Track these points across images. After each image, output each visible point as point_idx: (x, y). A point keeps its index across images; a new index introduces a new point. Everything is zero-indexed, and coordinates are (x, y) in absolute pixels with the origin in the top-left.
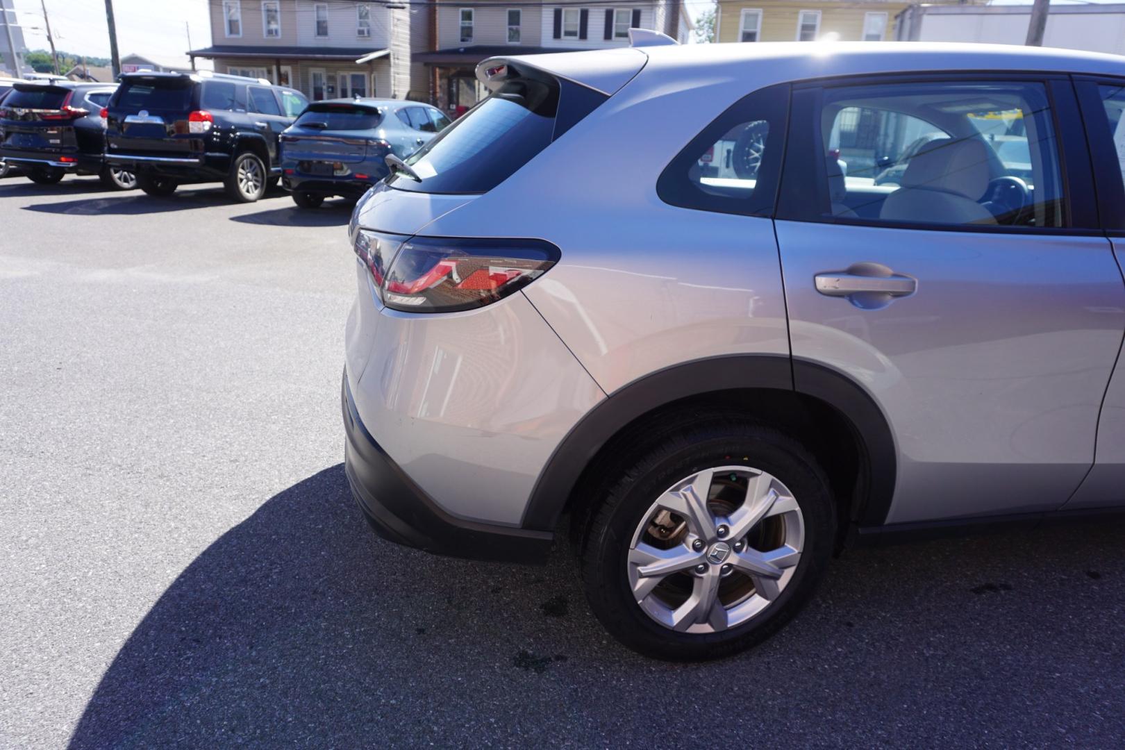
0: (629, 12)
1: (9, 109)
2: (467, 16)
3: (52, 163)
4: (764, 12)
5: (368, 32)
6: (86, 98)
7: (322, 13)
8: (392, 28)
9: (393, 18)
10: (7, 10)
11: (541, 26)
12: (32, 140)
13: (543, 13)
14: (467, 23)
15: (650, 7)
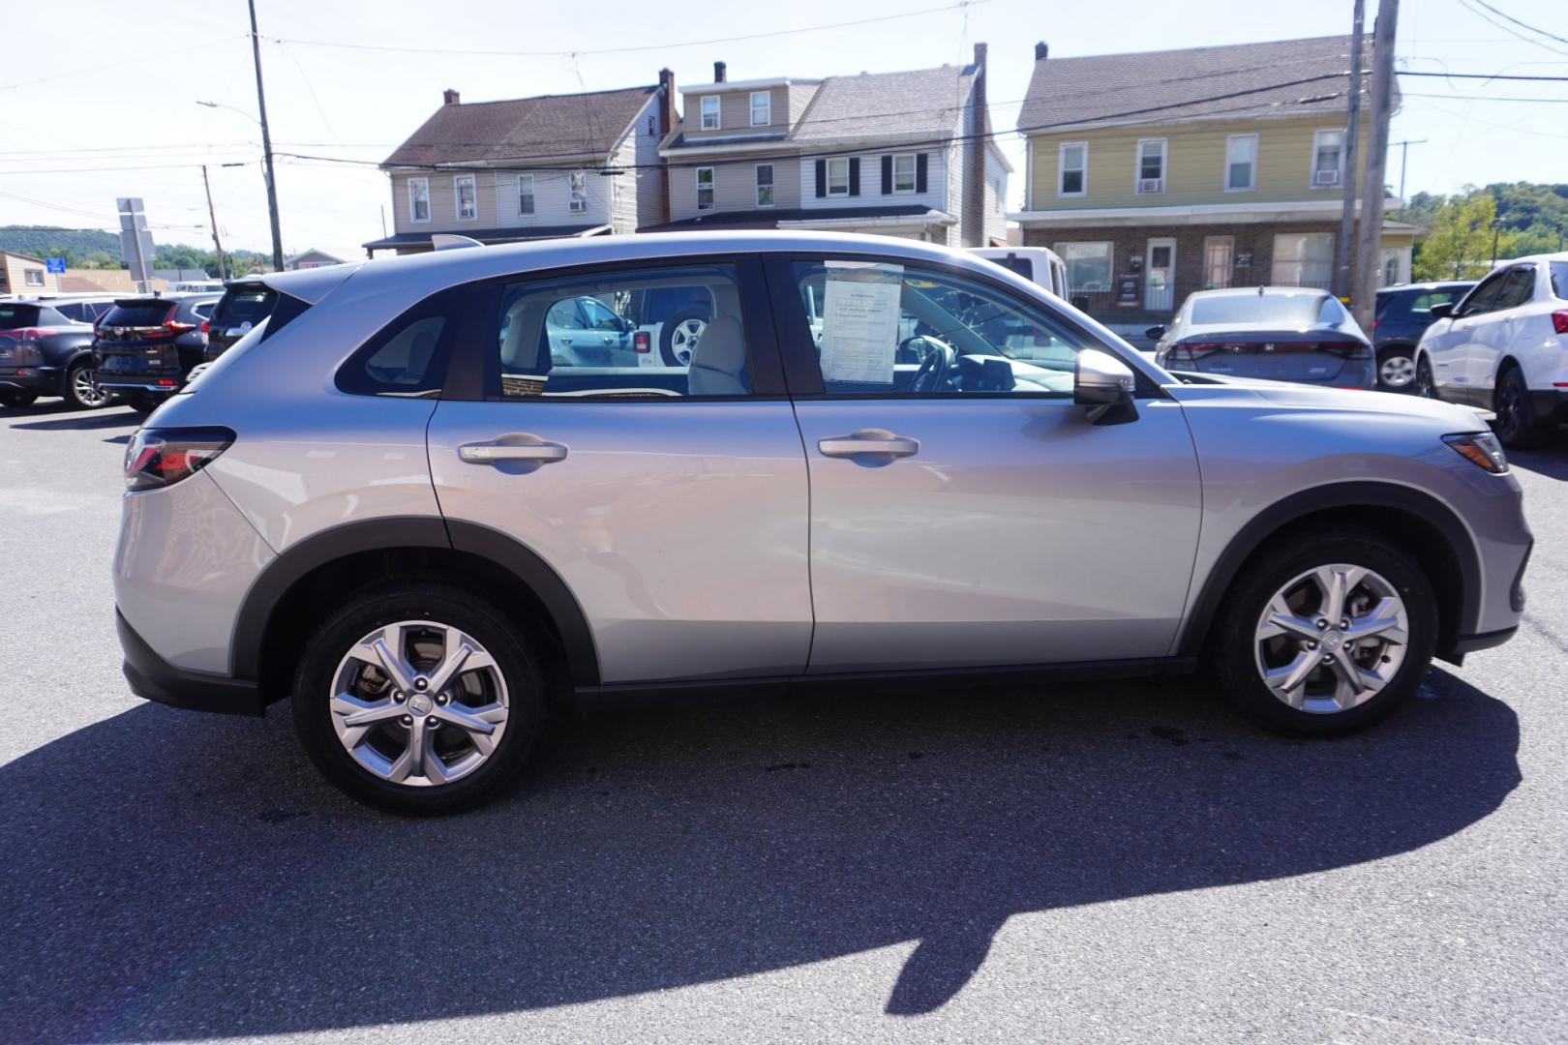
0: (912, 157)
1: (109, 328)
2: (706, 177)
3: (150, 388)
4: (1090, 145)
5: (584, 205)
6: (193, 311)
7: (526, 186)
8: (613, 198)
9: (615, 185)
10: (136, 214)
11: (799, 184)
12: (130, 362)
13: (802, 166)
14: (706, 186)
15: (936, 150)
